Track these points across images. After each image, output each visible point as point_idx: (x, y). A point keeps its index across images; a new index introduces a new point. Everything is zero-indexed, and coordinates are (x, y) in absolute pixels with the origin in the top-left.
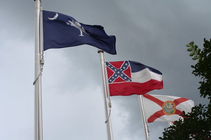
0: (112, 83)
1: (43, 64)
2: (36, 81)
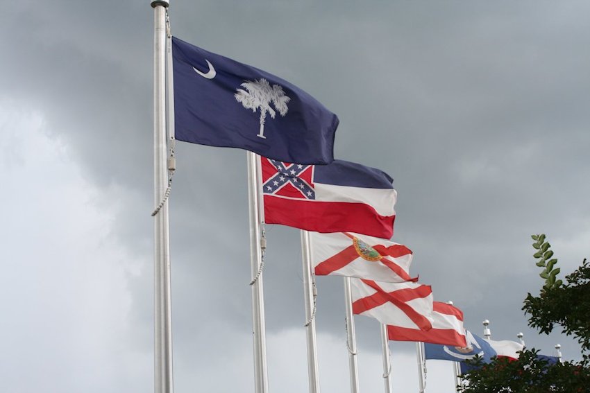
0: (273, 194)
1: (174, 170)
2: (159, 209)
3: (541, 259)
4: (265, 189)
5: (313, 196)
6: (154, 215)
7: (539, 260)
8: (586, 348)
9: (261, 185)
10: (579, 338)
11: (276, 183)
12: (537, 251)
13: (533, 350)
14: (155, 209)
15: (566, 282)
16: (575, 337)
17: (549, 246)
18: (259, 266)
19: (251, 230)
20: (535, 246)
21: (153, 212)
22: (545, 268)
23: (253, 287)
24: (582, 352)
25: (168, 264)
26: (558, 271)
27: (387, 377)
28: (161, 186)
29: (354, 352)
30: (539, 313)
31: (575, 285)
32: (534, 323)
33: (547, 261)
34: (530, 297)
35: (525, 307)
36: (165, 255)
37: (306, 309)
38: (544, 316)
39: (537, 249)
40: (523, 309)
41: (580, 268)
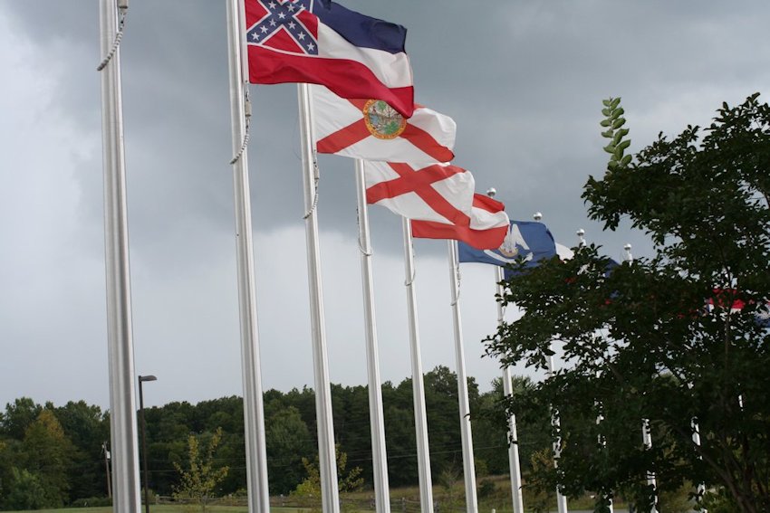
0: (260, 44)
1: (126, 7)
2: (107, 62)
3: (608, 128)
4: (250, 38)
5: (316, 51)
6: (100, 69)
7: (606, 130)
8: (659, 243)
9: (245, 32)
10: (653, 233)
11: (264, 29)
12: (606, 118)
13: (593, 246)
14: (102, 61)
15: (635, 161)
16: (647, 233)
17: (622, 112)
18: (243, 139)
19: (232, 91)
20: (605, 113)
21: (99, 65)
22: (613, 139)
23: (235, 166)
24: (654, 248)
25: (121, 134)
26: (627, 144)
27: (410, 285)
28: (109, 30)
29: (368, 253)
30: (601, 200)
31: (648, 165)
32: (595, 213)
33: (615, 131)
34: (591, 181)
35: (585, 194)
36: (116, 122)
37: (305, 195)
38: (608, 205)
39: (607, 116)
40: (582, 197)
41: (655, 143)
